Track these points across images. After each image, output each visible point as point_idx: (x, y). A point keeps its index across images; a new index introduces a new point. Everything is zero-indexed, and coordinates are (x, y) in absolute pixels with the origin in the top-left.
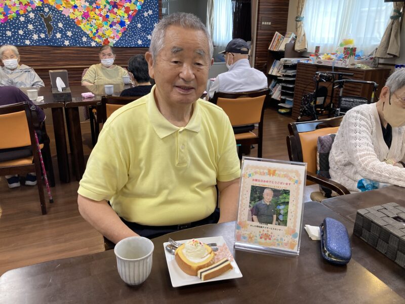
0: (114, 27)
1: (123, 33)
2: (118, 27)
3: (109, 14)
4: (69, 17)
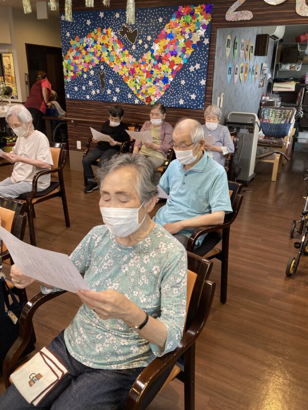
0: (157, 84)
1: (166, 91)
2: (161, 84)
3: (153, 69)
4: (118, 73)
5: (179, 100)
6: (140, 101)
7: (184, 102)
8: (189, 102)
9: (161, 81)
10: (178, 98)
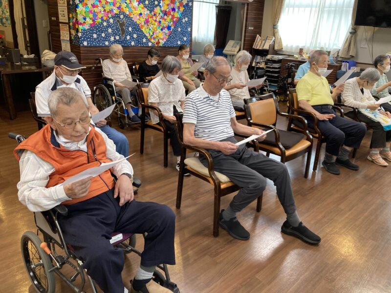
0: (164, 31)
1: (169, 36)
2: (166, 31)
3: (161, 20)
4: (136, 22)
5: (178, 41)
9: (166, 29)
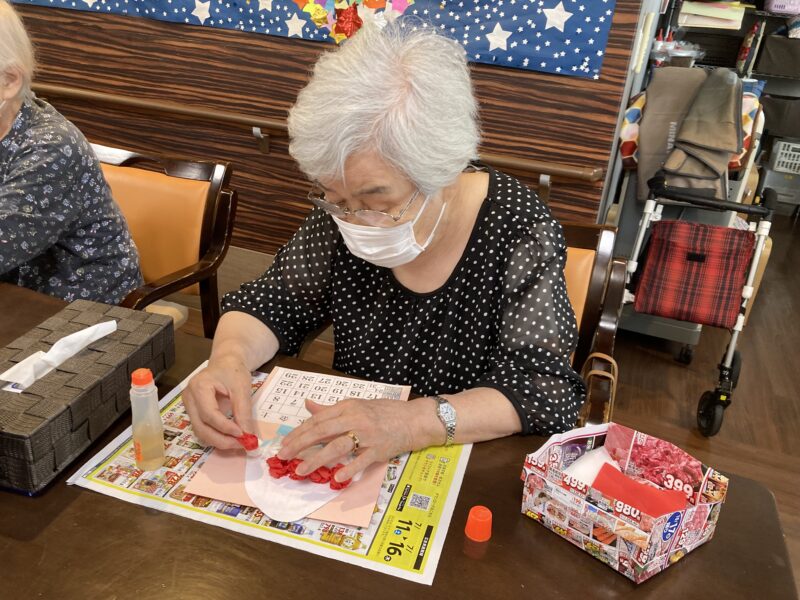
5: (490, 30)
6: (310, 24)
7: (509, 41)
8: (533, 42)
10: (483, 20)
